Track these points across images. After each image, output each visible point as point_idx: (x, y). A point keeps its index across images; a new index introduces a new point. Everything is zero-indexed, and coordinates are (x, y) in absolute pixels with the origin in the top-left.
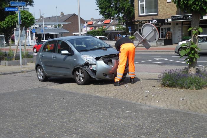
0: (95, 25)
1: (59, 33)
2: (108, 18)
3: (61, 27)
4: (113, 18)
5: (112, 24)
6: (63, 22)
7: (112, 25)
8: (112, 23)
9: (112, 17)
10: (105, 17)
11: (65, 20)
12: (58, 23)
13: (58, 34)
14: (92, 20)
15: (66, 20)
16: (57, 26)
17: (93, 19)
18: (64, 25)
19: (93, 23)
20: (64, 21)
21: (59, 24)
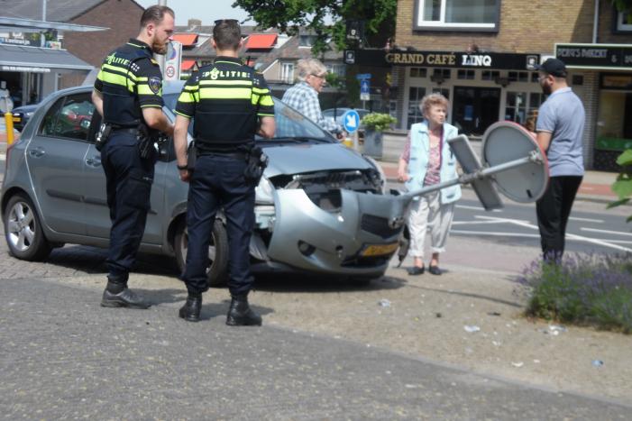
0: (206, 49)
1: (49, 70)
2: (273, 24)
3: (56, 45)
4: (295, 28)
5: (284, 56)
6: (63, 22)
7: (282, 60)
8: (282, 48)
9: (290, 24)
10: (258, 20)
11: (75, 14)
12: (48, 26)
13: (42, 75)
14: (195, 26)
15: (79, 16)
16: (43, 38)
17: (199, 22)
18: (66, 34)
19: (196, 41)
20: (72, 20)
21: (50, 29)
